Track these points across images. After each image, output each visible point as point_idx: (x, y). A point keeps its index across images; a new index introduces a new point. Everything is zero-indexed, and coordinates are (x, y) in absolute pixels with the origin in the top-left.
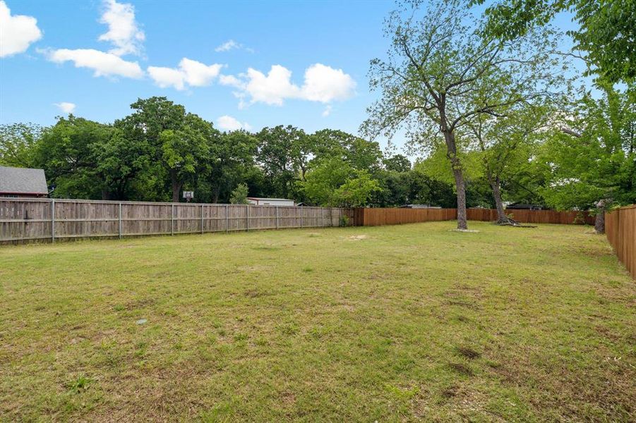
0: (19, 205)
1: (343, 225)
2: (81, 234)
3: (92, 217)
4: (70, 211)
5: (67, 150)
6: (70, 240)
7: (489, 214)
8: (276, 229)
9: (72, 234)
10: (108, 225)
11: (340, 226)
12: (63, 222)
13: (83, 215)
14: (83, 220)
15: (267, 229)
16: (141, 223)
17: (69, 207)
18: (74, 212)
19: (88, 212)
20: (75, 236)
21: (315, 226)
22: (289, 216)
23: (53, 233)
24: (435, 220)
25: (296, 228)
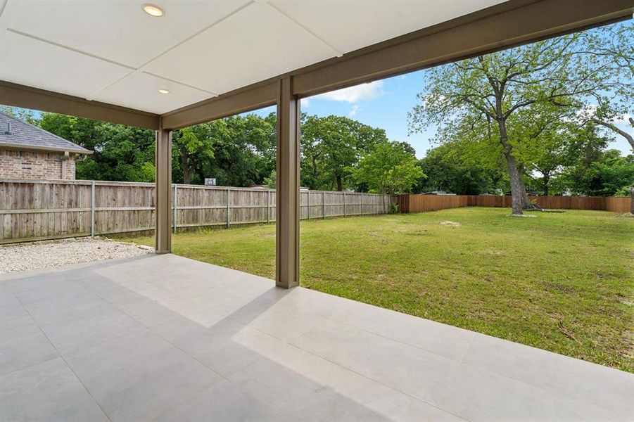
0: (146, 191)
1: (392, 212)
2: (197, 223)
3: (206, 204)
4: (188, 197)
5: (73, 132)
6: (188, 230)
7: (502, 200)
8: (344, 216)
9: (189, 223)
10: (218, 212)
11: (389, 213)
12: (182, 210)
13: (198, 203)
14: (199, 207)
15: (338, 216)
16: (244, 211)
17: (187, 193)
18: (191, 200)
19: (202, 198)
20: (192, 225)
21: (371, 213)
22: (353, 203)
23: (175, 223)
24: (455, 208)
25: (358, 215)
